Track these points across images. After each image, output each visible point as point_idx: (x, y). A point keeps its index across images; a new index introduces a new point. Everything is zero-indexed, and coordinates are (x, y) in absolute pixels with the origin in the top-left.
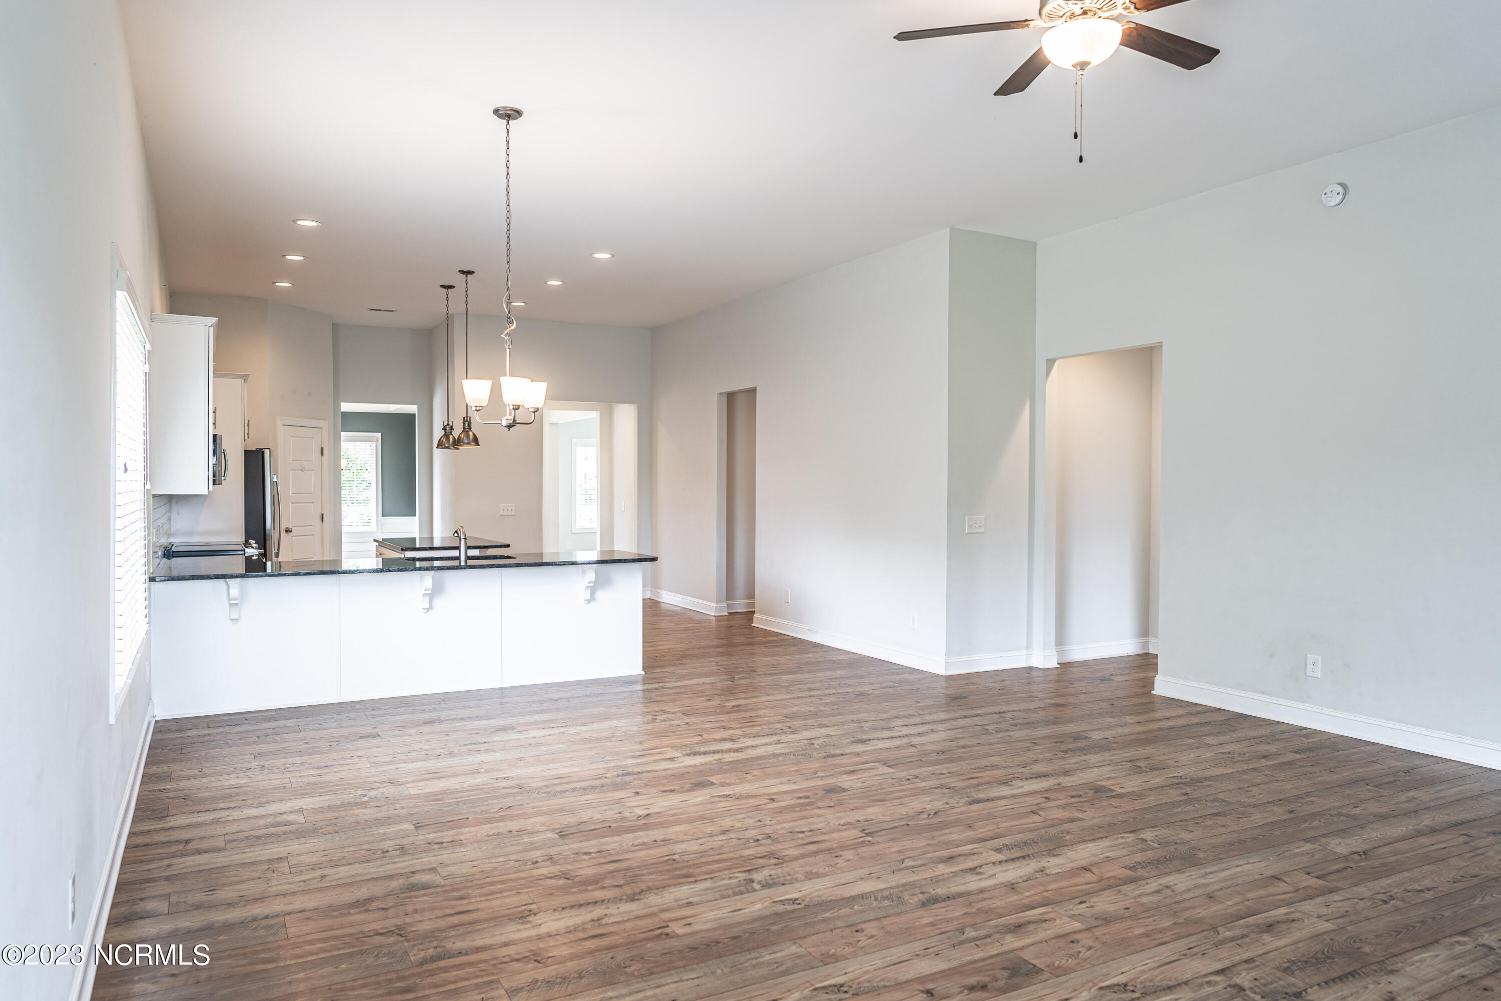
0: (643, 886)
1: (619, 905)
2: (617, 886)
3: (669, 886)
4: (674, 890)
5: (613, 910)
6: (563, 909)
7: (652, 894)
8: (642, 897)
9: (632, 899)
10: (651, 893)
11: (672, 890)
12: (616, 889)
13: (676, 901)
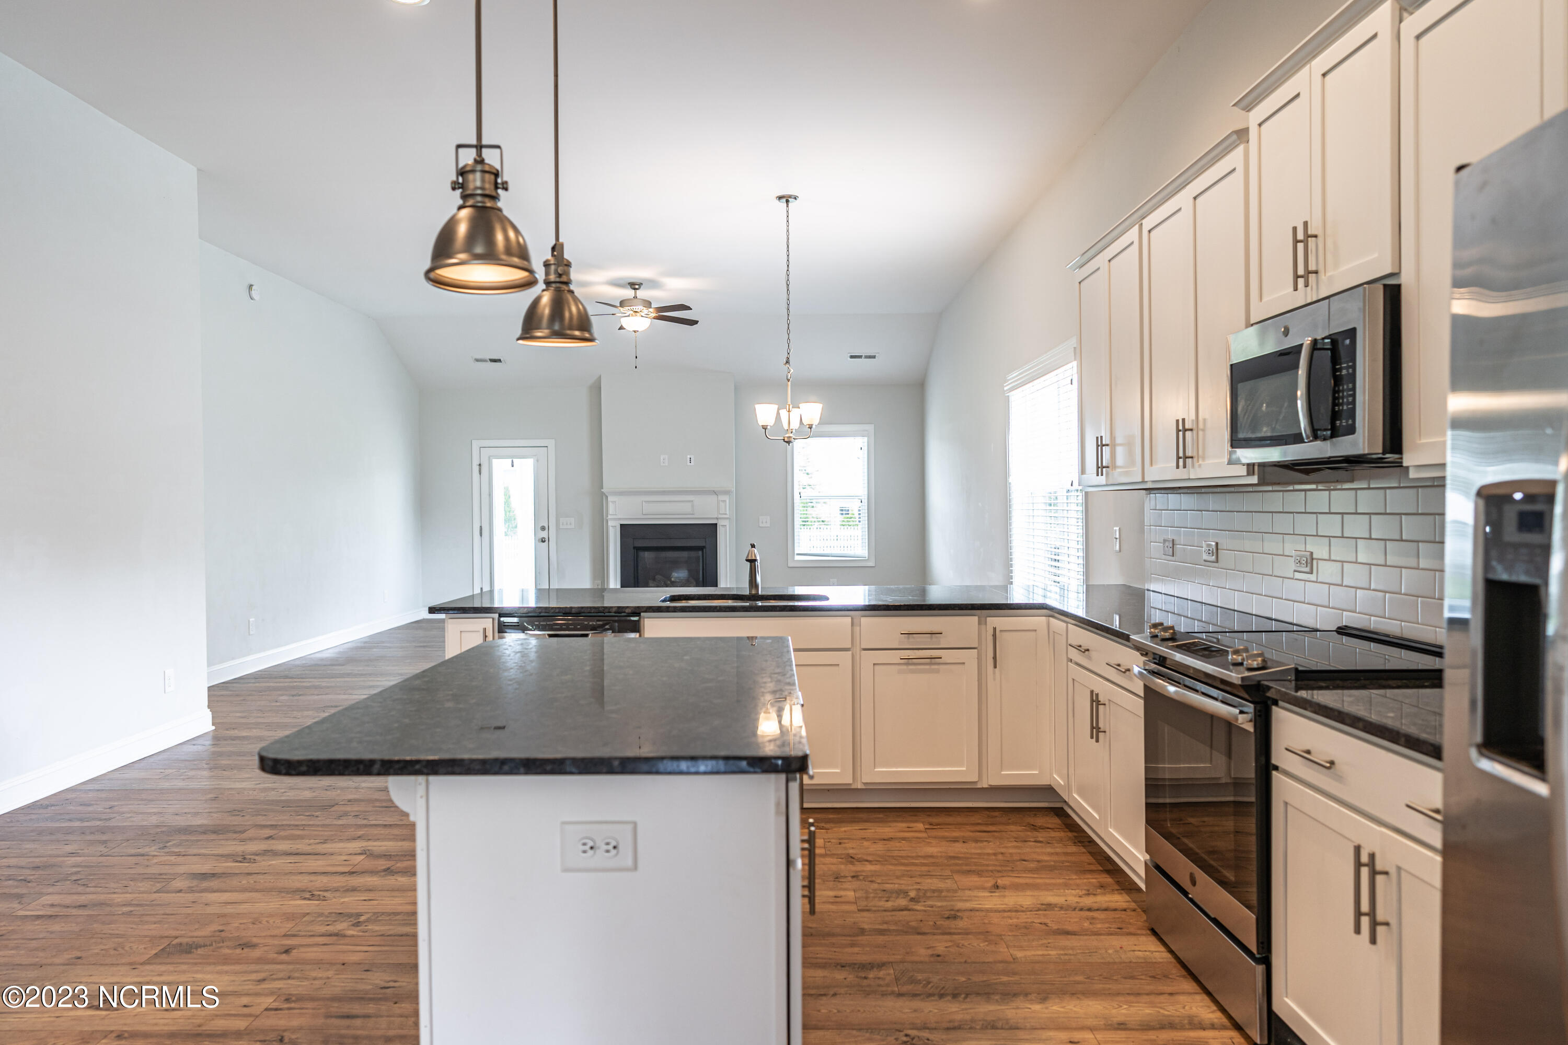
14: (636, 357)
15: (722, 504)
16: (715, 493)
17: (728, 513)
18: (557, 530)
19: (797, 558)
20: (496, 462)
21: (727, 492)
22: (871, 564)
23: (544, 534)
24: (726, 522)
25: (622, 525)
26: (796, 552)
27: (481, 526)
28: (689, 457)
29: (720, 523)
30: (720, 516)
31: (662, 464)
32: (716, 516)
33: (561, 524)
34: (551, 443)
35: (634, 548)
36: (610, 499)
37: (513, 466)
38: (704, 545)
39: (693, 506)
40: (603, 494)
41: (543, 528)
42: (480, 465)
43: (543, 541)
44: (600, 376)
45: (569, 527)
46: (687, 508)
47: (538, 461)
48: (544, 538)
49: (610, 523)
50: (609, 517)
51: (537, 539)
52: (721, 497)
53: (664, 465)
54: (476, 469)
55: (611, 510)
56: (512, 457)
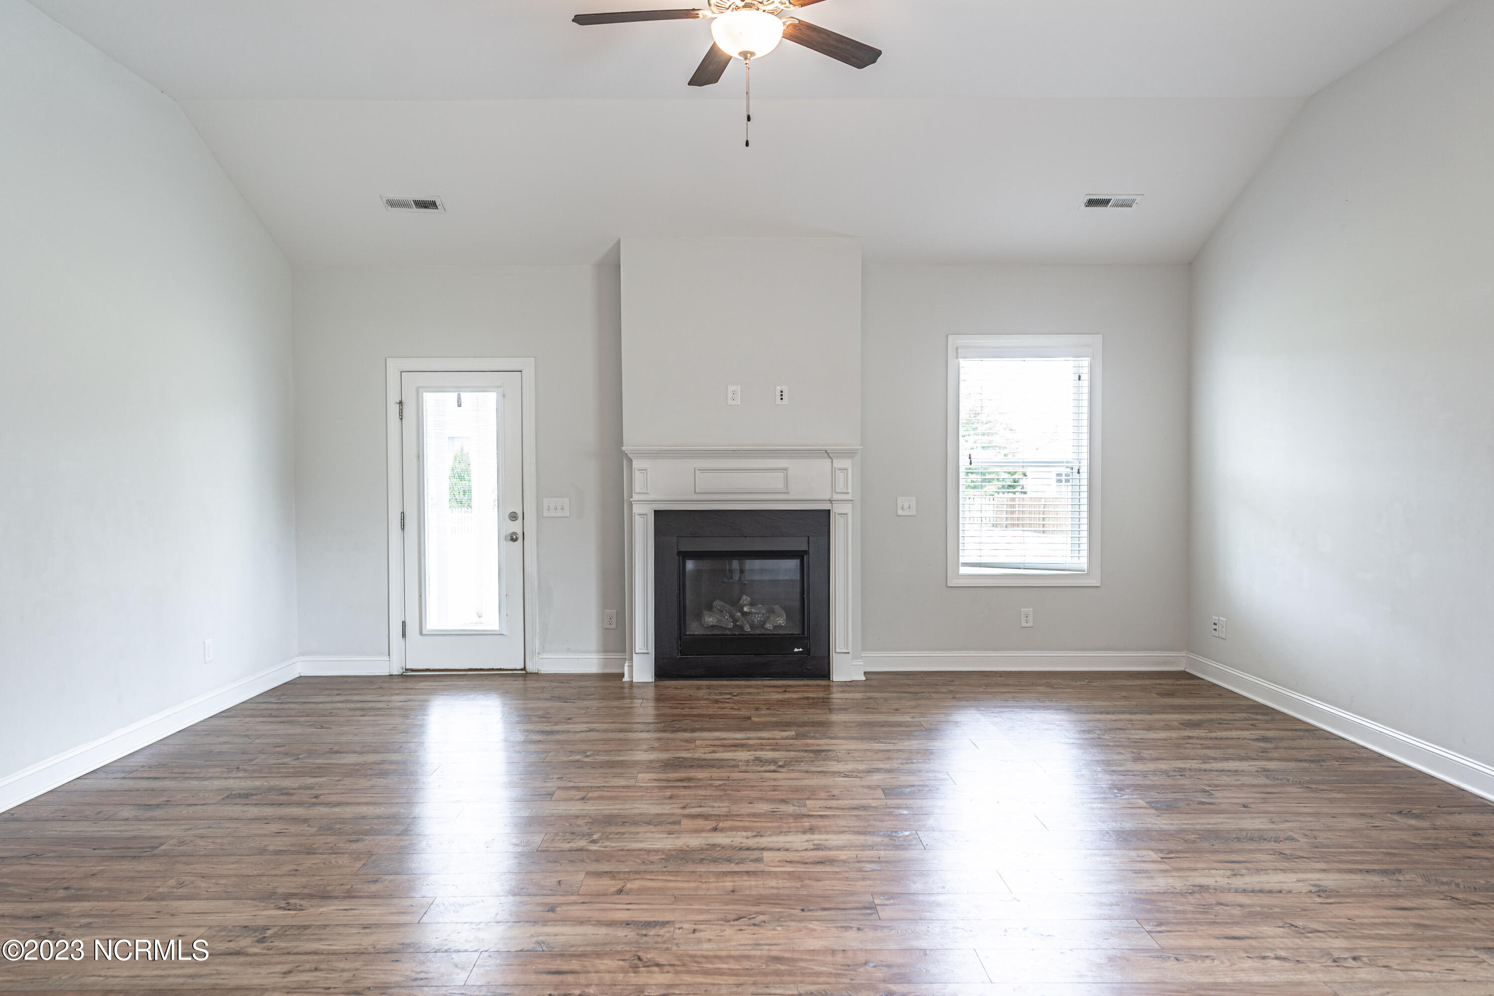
0: (1191, 899)
1: (1215, 884)
2: (1221, 904)
3: (1159, 893)
4: (1154, 888)
5: (1223, 881)
6: (1280, 892)
7: (1179, 888)
8: (1191, 888)
9: (1203, 888)
10: (1181, 890)
11: (1155, 889)
12: (1223, 901)
13: (1152, 878)
14: (749, 119)
15: (840, 476)
16: (828, 454)
17: (850, 491)
18: (538, 520)
19: (963, 570)
20: (430, 399)
21: (848, 454)
22: (1095, 582)
23: (516, 527)
24: (847, 508)
25: (657, 513)
26: (962, 560)
27: (403, 513)
28: (779, 388)
29: (836, 509)
30: (836, 497)
31: (730, 402)
32: (828, 497)
33: (545, 508)
34: (528, 365)
35: (680, 553)
36: (636, 464)
37: (460, 405)
38: (805, 548)
39: (786, 478)
40: (624, 455)
41: (513, 517)
42: (401, 403)
43: (513, 538)
44: (619, 242)
45: (559, 513)
46: (775, 482)
47: (504, 396)
48: (515, 533)
49: (637, 509)
50: (635, 497)
51: (503, 535)
52: (838, 463)
53: (733, 403)
54: (394, 409)
55: (638, 486)
56: (458, 389)
